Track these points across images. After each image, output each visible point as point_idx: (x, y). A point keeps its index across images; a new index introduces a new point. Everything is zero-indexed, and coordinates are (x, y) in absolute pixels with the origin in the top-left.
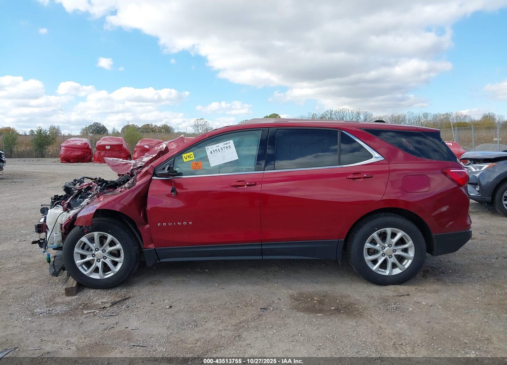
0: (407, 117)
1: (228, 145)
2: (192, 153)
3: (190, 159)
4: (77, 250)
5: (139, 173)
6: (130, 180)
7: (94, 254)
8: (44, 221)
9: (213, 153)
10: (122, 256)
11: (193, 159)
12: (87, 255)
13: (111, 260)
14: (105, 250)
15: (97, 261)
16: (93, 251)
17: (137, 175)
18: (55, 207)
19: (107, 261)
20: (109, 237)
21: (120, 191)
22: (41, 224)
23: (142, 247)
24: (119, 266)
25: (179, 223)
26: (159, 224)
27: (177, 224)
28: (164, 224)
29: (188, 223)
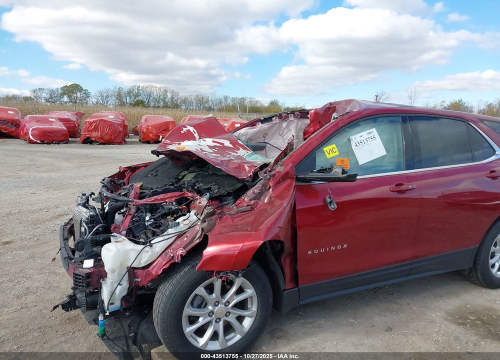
0: (210, 99)
1: (372, 135)
2: (334, 146)
3: (334, 154)
4: (188, 311)
5: (274, 176)
6: (254, 188)
7: (212, 312)
8: (95, 266)
9: (358, 145)
10: (254, 307)
11: (337, 153)
12: (202, 316)
13: (237, 315)
14: (228, 302)
15: (216, 322)
16: (210, 308)
17: (270, 179)
18: (112, 238)
19: (232, 319)
20: (239, 281)
21: (248, 206)
22: (91, 273)
23: (283, 288)
24: (247, 323)
25: (333, 248)
26: (309, 252)
27: (330, 249)
28: (316, 251)
29: (342, 246)
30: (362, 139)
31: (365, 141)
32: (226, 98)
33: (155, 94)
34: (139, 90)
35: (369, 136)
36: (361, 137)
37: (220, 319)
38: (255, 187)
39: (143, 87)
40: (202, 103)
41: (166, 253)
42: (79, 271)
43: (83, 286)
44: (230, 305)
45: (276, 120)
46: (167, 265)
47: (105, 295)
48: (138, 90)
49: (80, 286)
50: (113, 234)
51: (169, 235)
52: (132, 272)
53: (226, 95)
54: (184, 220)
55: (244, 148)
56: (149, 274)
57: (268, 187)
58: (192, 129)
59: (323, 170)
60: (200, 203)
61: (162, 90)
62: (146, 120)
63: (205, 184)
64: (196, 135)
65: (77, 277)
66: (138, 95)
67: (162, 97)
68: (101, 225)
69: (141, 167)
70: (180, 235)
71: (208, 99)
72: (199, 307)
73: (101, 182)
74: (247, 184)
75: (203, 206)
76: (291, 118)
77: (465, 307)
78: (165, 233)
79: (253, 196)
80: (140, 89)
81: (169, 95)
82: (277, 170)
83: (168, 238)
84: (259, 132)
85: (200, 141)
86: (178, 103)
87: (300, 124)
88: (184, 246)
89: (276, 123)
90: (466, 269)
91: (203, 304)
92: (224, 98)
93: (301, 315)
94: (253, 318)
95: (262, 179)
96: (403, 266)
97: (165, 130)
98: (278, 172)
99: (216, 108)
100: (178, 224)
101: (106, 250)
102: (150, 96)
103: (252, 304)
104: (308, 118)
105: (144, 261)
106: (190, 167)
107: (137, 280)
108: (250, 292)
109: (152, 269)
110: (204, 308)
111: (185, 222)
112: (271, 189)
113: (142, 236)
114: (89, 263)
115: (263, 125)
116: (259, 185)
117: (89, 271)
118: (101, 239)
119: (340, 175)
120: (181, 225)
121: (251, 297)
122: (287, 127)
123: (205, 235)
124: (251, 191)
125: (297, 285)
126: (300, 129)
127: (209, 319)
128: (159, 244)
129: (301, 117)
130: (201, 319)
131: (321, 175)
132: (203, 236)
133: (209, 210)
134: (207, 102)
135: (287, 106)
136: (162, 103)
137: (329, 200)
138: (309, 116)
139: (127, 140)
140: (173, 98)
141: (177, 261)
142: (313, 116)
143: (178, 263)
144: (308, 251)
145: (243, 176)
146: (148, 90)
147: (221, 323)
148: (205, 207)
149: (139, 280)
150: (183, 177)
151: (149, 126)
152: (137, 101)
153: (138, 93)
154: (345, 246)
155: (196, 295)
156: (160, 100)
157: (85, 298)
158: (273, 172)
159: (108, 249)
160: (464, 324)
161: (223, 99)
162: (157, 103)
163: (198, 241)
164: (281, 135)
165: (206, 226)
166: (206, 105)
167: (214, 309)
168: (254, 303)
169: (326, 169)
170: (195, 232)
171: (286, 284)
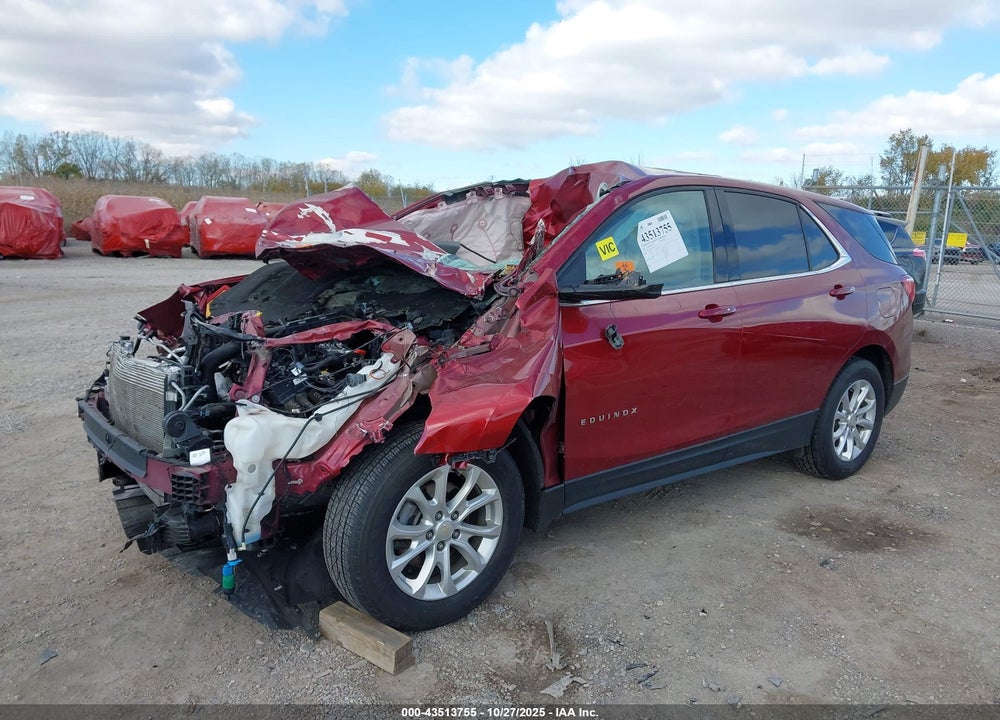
2: (609, 240)
3: (614, 254)
4: (395, 530)
5: (523, 290)
6: (488, 312)
7: (432, 531)
8: (212, 462)
9: (646, 239)
10: (496, 519)
11: (616, 253)
12: (415, 538)
13: (470, 536)
14: (457, 512)
15: (438, 549)
16: (428, 523)
17: (516, 296)
18: (240, 409)
19: (462, 542)
20: (474, 474)
21: (482, 344)
22: (206, 473)
23: (542, 485)
24: (487, 548)
25: (616, 414)
26: (583, 422)
27: (612, 416)
28: (592, 420)
29: (630, 411)
30: (651, 228)
31: (656, 231)
32: (267, 163)
33: (106, 152)
34: (67, 142)
35: (662, 223)
36: (650, 224)
37: (443, 543)
38: (491, 310)
39: (76, 137)
40: (215, 173)
41: (352, 430)
42: (183, 472)
43: (196, 498)
44: (461, 518)
45: (472, 198)
46: (359, 450)
47: (235, 514)
48: (65, 141)
49: (189, 499)
50: (239, 401)
51: (348, 398)
52: (283, 468)
53: (268, 157)
54: (374, 371)
55: (432, 248)
56: (321, 469)
57: (513, 310)
58: (319, 212)
59: (604, 278)
60: (401, 339)
61: (122, 144)
62: (110, 207)
63: (389, 309)
64: (330, 223)
65: (183, 482)
66: (65, 153)
67: (122, 159)
68: (205, 387)
69: (219, 286)
70: (370, 398)
71: (228, 163)
72: (410, 522)
73: (137, 318)
74: (476, 305)
75: (408, 345)
76: (499, 195)
77: (802, 509)
78: (340, 396)
79: (488, 327)
80: (69, 139)
81: (140, 157)
82: (525, 281)
83: (349, 405)
84: (442, 220)
85: (341, 234)
86: (161, 172)
87: (513, 206)
88: (384, 413)
89: (471, 204)
90: (800, 449)
91: (415, 518)
92: (263, 164)
93: (553, 539)
94: (496, 539)
95: (501, 297)
96: (706, 446)
97: (154, 228)
98: (529, 284)
99: (245, 184)
100: (364, 378)
101: (235, 429)
102: (93, 155)
103: (493, 515)
104: (527, 195)
105: (307, 447)
106: (336, 282)
107: (294, 482)
108: (491, 492)
109: (328, 459)
110: (418, 524)
111: (376, 375)
112: (518, 313)
113: (291, 403)
114: (200, 457)
115: (450, 206)
116: (497, 308)
117: (203, 471)
118: (207, 413)
119: (636, 286)
120: (370, 380)
121: (492, 503)
122: (493, 211)
123: (419, 394)
124: (483, 319)
125: (562, 479)
126: (514, 216)
127: (427, 543)
128: (333, 415)
129: (516, 195)
130: (414, 545)
131: (601, 288)
132: (415, 397)
133: (421, 350)
134: (226, 171)
135: (396, 183)
136: (123, 172)
137: (611, 332)
138: (528, 192)
139: (64, 249)
140: (147, 162)
141: (376, 441)
142: (536, 192)
143: (379, 444)
144: (580, 421)
145: (469, 291)
146: (90, 143)
147: (446, 550)
148: (412, 347)
149: (299, 481)
150: (327, 300)
151: (117, 220)
152: (63, 167)
153: (65, 147)
154: (634, 410)
155: (407, 501)
156: (118, 165)
157: (187, 526)
158: (520, 285)
159: (239, 427)
160: (808, 534)
161: (261, 166)
162: (110, 172)
163: (408, 406)
164: (482, 228)
165: (420, 379)
166: (224, 178)
167: (435, 525)
168: (496, 513)
169: (608, 278)
170: (400, 390)
171: (545, 480)
